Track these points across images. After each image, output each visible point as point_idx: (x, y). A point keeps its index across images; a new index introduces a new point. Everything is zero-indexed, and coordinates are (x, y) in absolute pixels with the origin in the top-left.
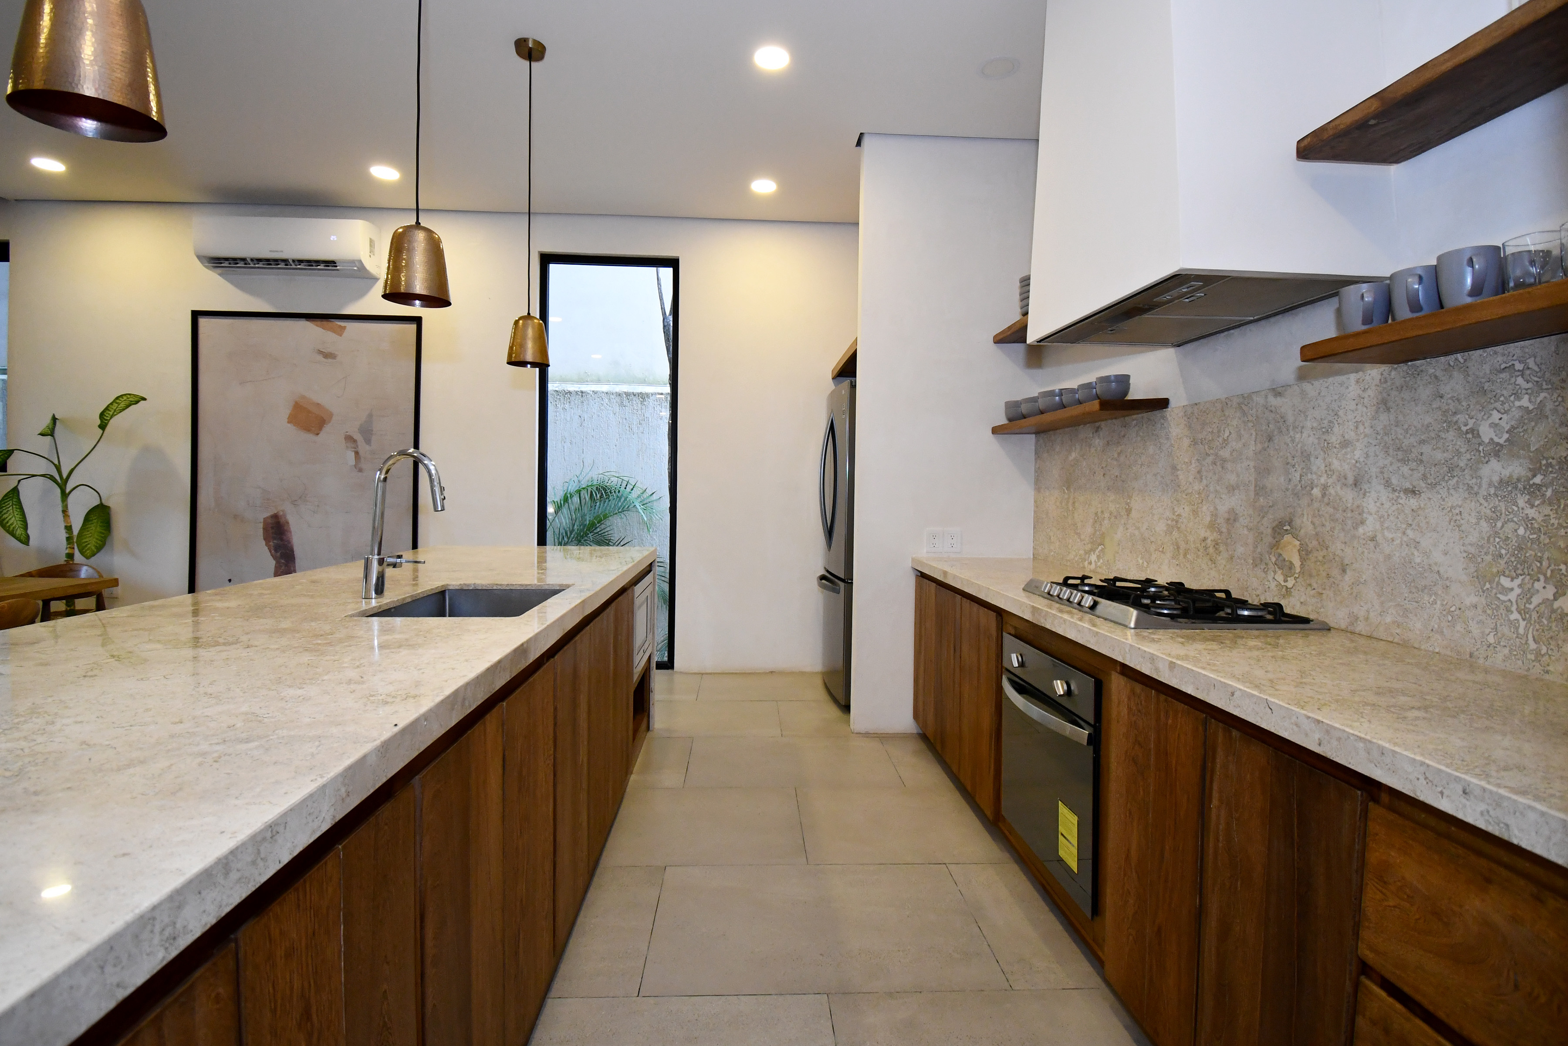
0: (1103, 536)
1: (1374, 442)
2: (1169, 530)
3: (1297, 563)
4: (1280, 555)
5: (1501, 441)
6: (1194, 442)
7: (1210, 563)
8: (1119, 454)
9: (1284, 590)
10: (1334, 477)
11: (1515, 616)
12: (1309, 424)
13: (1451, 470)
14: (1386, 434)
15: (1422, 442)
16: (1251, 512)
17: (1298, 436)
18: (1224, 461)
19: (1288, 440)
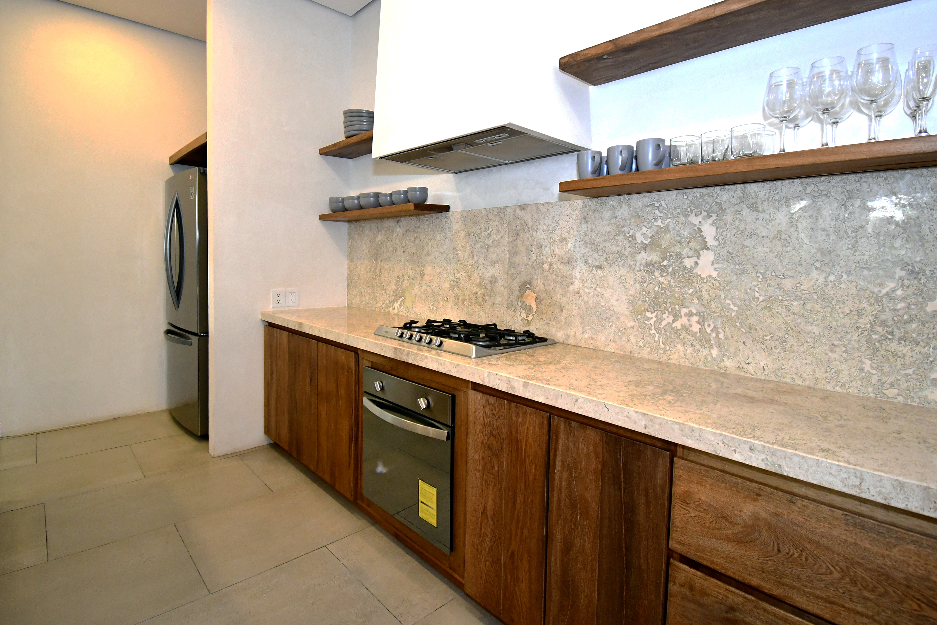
0: (403, 291)
1: (579, 240)
2: (452, 288)
3: (534, 306)
4: (524, 302)
5: (647, 242)
6: (469, 234)
7: (479, 307)
8: (415, 239)
9: (526, 322)
10: (556, 258)
11: (653, 331)
12: (541, 227)
13: (620, 257)
14: (586, 235)
15: (605, 241)
16: (506, 277)
17: (535, 234)
18: (488, 246)
19: (529, 236)
